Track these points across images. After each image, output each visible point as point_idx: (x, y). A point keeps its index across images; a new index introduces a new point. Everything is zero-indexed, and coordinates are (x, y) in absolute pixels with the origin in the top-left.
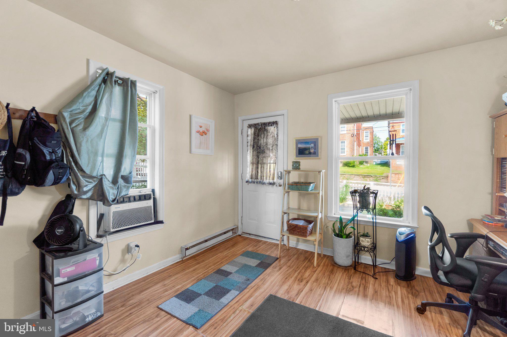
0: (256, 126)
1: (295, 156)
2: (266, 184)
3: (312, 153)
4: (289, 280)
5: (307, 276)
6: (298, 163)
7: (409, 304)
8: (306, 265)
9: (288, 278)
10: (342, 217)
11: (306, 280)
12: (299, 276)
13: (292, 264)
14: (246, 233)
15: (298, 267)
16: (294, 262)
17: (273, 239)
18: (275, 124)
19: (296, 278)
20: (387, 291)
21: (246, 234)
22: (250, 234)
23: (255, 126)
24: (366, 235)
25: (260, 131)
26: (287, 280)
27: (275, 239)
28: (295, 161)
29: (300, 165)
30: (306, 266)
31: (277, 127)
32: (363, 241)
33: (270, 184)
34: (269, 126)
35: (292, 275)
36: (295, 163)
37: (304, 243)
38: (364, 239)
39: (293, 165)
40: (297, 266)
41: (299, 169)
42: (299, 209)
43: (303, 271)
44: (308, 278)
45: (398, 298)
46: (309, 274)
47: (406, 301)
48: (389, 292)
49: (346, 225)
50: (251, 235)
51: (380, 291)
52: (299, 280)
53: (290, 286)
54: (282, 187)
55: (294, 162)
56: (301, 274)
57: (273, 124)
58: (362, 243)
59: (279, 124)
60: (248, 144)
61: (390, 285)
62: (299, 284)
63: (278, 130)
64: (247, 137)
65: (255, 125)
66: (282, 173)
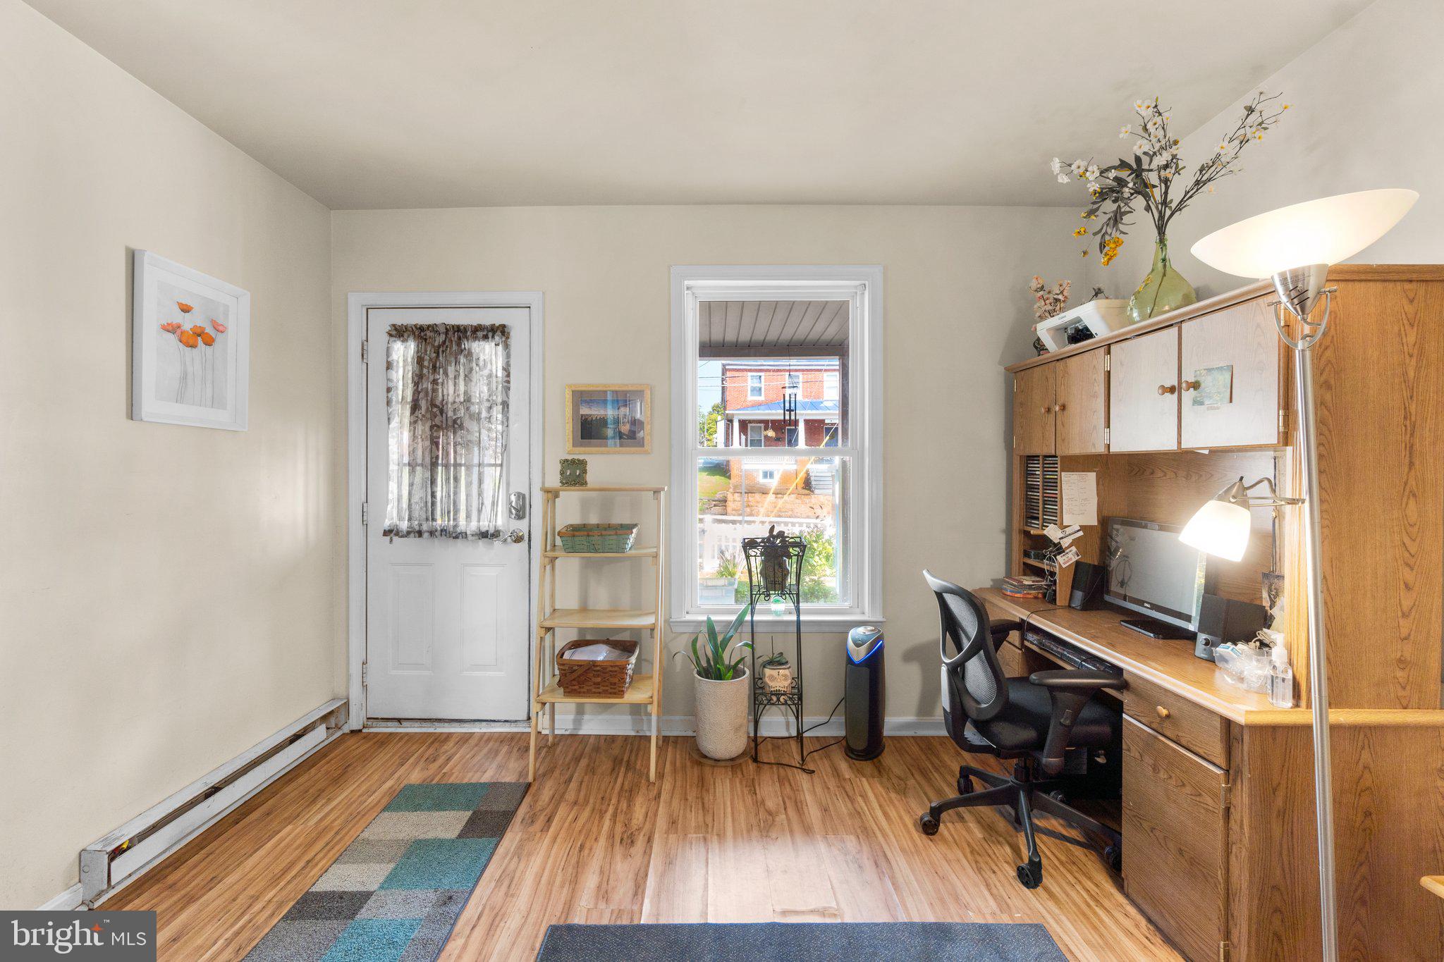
0: (426, 335)
1: (569, 445)
2: (470, 538)
3: (625, 434)
4: (591, 849)
5: (641, 818)
6: (582, 464)
7: (901, 818)
8: (626, 783)
9: (588, 845)
10: (714, 618)
11: (642, 834)
12: (619, 829)
13: (582, 794)
14: (382, 719)
15: (602, 798)
16: (584, 785)
17: (494, 721)
18: (499, 333)
19: (611, 836)
20: (847, 799)
21: (383, 724)
22: (399, 720)
23: (421, 333)
24: (778, 662)
25: (443, 351)
26: (586, 851)
27: (499, 721)
28: (570, 458)
29: (585, 472)
30: (626, 787)
31: (507, 346)
32: (772, 677)
33: (484, 535)
34: (476, 338)
35: (595, 829)
36: (568, 464)
37: (600, 713)
38: (774, 673)
39: (562, 473)
40: (600, 797)
41: (586, 483)
42: (584, 609)
43: (624, 805)
44: (647, 826)
45: (873, 809)
46: (643, 810)
47: (893, 814)
48: (852, 801)
49: (726, 642)
50: (404, 724)
51: (833, 803)
52: (622, 840)
53: (602, 872)
54: (524, 544)
55: (567, 460)
56: (621, 818)
57: (490, 335)
58: (771, 684)
59: (512, 334)
60: (390, 395)
61: (845, 779)
62: (627, 856)
63: (508, 356)
64: (388, 368)
65: (421, 329)
66: (524, 496)
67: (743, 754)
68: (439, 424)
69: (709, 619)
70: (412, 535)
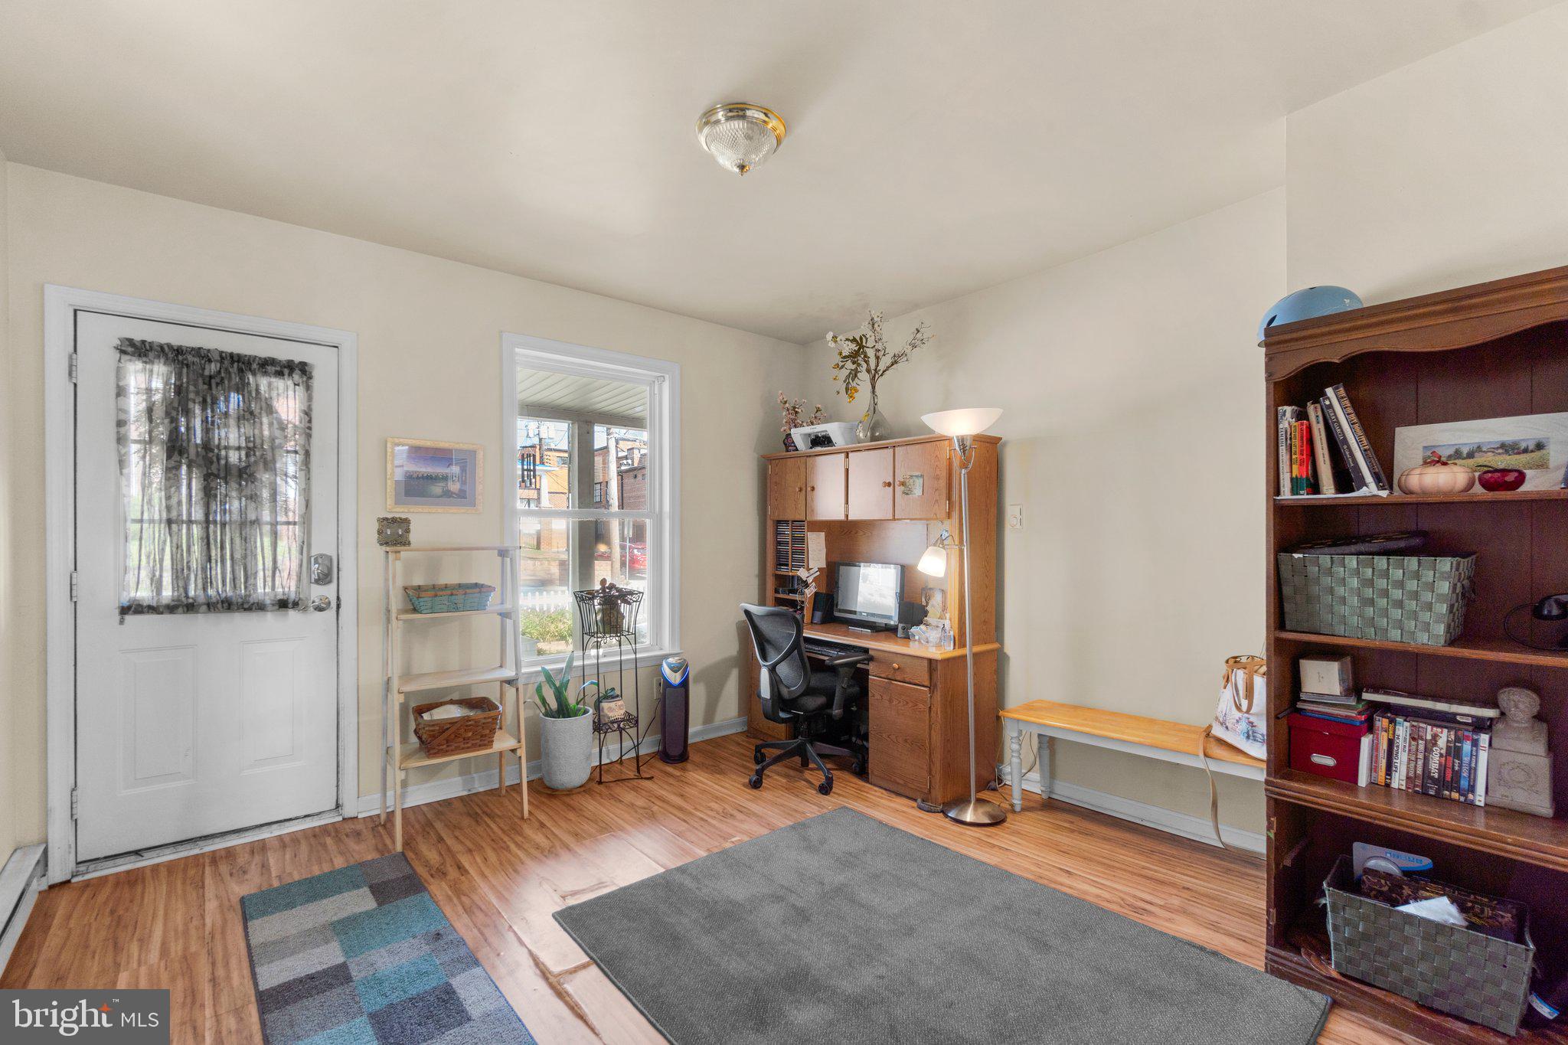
0: (186, 359)
1: (390, 502)
2: (270, 608)
3: (455, 493)
5: (545, 839)
6: (405, 523)
10: (548, 667)
12: (532, 849)
13: (468, 843)
14: (105, 858)
15: (493, 840)
17: (290, 820)
18: (297, 371)
21: (110, 863)
22: (137, 853)
23: (175, 355)
24: (610, 696)
25: (217, 384)
27: (297, 818)
28: (389, 516)
29: (408, 531)
30: (505, 827)
31: (308, 388)
32: (610, 709)
33: (283, 604)
34: (266, 373)
36: (387, 522)
37: (427, 781)
38: (612, 705)
39: (380, 532)
40: (488, 840)
41: (409, 544)
42: (407, 675)
43: (519, 838)
44: (556, 842)
46: (541, 836)
49: (565, 685)
50: (146, 855)
52: (544, 855)
54: (331, 613)
55: (387, 519)
56: (527, 845)
57: (286, 371)
58: (610, 714)
59: (315, 374)
60: (122, 430)
63: (310, 399)
64: (118, 395)
65: (179, 351)
66: (331, 559)
67: (590, 779)
68: (215, 472)
69: (543, 668)
70: (180, 610)
